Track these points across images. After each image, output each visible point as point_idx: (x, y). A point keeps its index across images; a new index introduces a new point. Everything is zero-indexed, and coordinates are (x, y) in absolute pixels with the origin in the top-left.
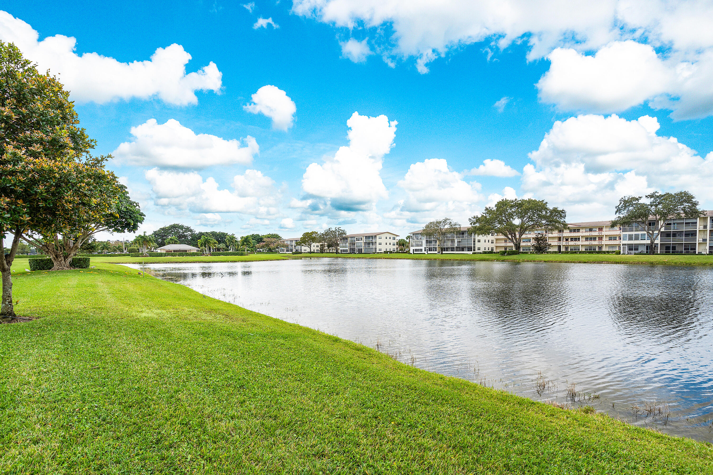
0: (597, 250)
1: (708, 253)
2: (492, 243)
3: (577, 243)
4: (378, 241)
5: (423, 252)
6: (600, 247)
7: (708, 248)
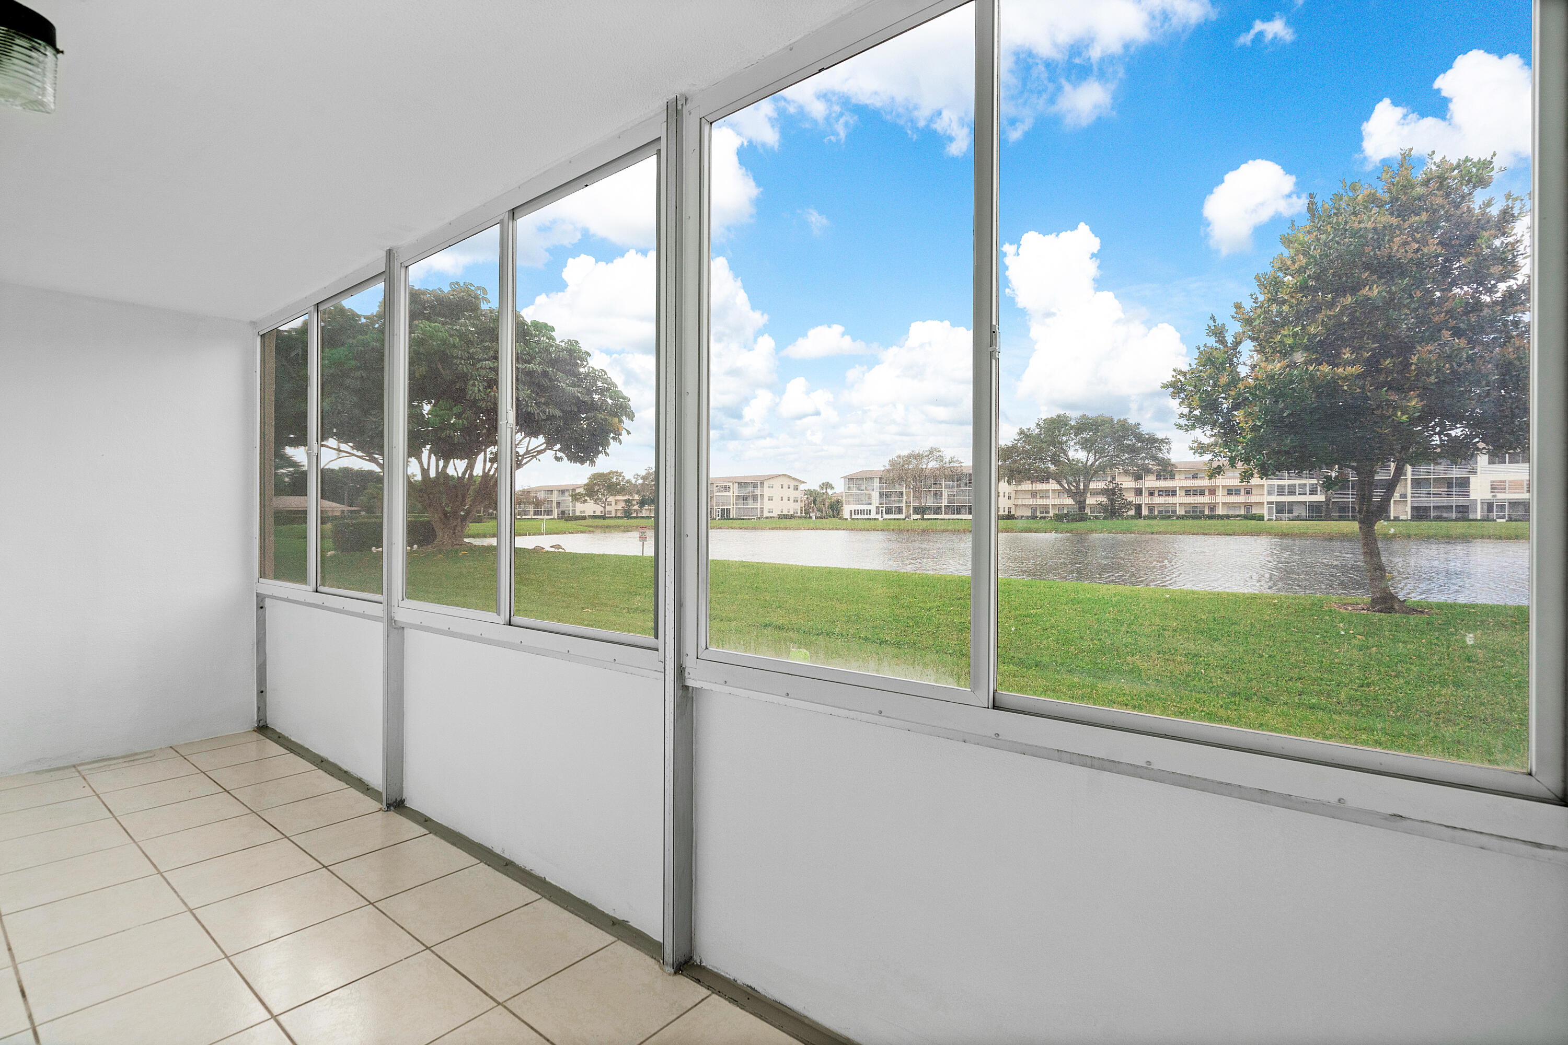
0: (1206, 513)
1: (1409, 518)
2: (1010, 498)
3: (1171, 500)
4: (767, 492)
5: (873, 515)
6: (1212, 507)
7: (1409, 509)
